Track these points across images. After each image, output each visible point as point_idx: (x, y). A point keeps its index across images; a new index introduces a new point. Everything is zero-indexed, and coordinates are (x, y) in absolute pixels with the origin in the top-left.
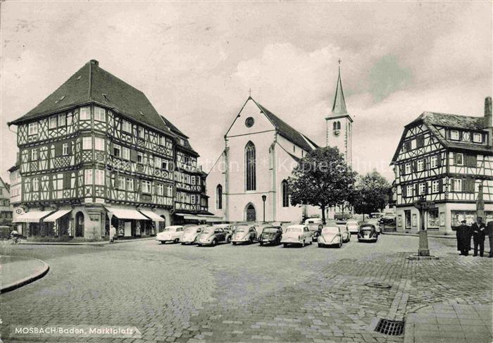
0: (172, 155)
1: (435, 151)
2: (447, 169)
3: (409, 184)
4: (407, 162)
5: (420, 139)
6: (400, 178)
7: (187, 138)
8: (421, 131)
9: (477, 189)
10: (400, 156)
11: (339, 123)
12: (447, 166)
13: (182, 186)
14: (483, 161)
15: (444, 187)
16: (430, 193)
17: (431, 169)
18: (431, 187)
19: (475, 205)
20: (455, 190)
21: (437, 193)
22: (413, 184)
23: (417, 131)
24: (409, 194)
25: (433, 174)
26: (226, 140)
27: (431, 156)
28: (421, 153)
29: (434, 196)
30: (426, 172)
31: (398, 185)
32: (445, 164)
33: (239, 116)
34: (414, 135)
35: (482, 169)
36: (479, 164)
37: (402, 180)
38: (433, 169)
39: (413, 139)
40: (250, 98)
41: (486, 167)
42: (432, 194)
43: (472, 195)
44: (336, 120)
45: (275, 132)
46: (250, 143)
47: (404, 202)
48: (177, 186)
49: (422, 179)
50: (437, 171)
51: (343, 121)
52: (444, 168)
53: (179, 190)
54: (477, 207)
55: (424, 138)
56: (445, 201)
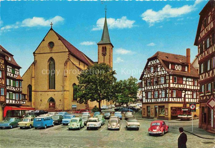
0: (4, 68)
1: (163, 75)
2: (169, 85)
3: (149, 91)
4: (149, 79)
5: (156, 67)
6: (144, 87)
7: (13, 56)
8: (156, 63)
9: (183, 96)
10: (145, 76)
11: (105, 47)
12: (169, 83)
13: (10, 88)
14: (186, 81)
15: (167, 94)
16: (160, 97)
17: (161, 84)
18: (161, 94)
19: (182, 104)
20: (173, 97)
21: (164, 98)
22: (151, 91)
23: (153, 62)
24: (149, 97)
25: (162, 87)
26: (34, 56)
27: (161, 77)
28: (156, 75)
29: (162, 99)
30: (159, 86)
31: (144, 91)
32: (168, 82)
33: (44, 40)
34: (152, 65)
35: (186, 85)
36: (184, 82)
37: (146, 89)
38: (162, 84)
39: (152, 67)
40: (51, 29)
41: (187, 84)
42: (161, 98)
43: (181, 99)
44: (104, 46)
45: (68, 53)
46: (51, 59)
47: (146, 102)
48: (7, 88)
49: (156, 89)
50: (164, 85)
51: (108, 47)
52: (168, 84)
53: (8, 91)
54: (183, 105)
55: (157, 67)
56: (168, 102)
